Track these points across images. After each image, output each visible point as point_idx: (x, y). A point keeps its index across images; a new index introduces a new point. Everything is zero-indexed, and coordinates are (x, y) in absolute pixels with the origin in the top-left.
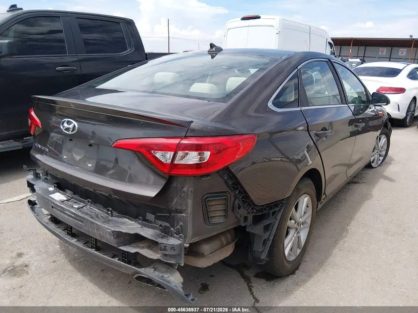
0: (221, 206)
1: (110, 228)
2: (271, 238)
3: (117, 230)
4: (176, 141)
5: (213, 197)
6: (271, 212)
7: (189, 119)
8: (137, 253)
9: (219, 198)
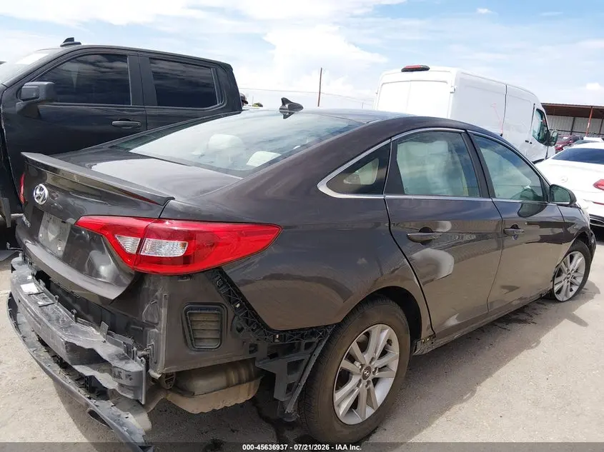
0: (213, 324)
1: (65, 337)
2: (303, 382)
3: (71, 341)
4: (144, 224)
5: (198, 309)
6: (304, 342)
7: (167, 194)
8: (92, 378)
9: (208, 312)
